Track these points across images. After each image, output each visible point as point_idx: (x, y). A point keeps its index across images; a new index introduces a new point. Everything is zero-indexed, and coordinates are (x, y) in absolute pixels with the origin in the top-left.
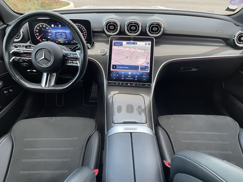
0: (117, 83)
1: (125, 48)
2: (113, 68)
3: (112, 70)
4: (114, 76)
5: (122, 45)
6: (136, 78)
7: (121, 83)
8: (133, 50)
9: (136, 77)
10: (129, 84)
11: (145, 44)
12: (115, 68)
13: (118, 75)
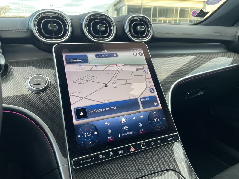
0: (101, 156)
1: (96, 66)
2: (79, 117)
3: (76, 122)
4: (87, 138)
5: (85, 60)
6: (141, 128)
7: (111, 153)
8: (115, 68)
9: (140, 125)
10: (132, 149)
11: (134, 55)
12: (85, 116)
13: (96, 133)
